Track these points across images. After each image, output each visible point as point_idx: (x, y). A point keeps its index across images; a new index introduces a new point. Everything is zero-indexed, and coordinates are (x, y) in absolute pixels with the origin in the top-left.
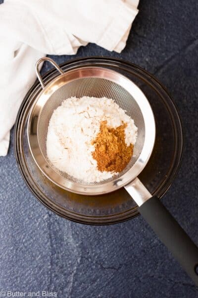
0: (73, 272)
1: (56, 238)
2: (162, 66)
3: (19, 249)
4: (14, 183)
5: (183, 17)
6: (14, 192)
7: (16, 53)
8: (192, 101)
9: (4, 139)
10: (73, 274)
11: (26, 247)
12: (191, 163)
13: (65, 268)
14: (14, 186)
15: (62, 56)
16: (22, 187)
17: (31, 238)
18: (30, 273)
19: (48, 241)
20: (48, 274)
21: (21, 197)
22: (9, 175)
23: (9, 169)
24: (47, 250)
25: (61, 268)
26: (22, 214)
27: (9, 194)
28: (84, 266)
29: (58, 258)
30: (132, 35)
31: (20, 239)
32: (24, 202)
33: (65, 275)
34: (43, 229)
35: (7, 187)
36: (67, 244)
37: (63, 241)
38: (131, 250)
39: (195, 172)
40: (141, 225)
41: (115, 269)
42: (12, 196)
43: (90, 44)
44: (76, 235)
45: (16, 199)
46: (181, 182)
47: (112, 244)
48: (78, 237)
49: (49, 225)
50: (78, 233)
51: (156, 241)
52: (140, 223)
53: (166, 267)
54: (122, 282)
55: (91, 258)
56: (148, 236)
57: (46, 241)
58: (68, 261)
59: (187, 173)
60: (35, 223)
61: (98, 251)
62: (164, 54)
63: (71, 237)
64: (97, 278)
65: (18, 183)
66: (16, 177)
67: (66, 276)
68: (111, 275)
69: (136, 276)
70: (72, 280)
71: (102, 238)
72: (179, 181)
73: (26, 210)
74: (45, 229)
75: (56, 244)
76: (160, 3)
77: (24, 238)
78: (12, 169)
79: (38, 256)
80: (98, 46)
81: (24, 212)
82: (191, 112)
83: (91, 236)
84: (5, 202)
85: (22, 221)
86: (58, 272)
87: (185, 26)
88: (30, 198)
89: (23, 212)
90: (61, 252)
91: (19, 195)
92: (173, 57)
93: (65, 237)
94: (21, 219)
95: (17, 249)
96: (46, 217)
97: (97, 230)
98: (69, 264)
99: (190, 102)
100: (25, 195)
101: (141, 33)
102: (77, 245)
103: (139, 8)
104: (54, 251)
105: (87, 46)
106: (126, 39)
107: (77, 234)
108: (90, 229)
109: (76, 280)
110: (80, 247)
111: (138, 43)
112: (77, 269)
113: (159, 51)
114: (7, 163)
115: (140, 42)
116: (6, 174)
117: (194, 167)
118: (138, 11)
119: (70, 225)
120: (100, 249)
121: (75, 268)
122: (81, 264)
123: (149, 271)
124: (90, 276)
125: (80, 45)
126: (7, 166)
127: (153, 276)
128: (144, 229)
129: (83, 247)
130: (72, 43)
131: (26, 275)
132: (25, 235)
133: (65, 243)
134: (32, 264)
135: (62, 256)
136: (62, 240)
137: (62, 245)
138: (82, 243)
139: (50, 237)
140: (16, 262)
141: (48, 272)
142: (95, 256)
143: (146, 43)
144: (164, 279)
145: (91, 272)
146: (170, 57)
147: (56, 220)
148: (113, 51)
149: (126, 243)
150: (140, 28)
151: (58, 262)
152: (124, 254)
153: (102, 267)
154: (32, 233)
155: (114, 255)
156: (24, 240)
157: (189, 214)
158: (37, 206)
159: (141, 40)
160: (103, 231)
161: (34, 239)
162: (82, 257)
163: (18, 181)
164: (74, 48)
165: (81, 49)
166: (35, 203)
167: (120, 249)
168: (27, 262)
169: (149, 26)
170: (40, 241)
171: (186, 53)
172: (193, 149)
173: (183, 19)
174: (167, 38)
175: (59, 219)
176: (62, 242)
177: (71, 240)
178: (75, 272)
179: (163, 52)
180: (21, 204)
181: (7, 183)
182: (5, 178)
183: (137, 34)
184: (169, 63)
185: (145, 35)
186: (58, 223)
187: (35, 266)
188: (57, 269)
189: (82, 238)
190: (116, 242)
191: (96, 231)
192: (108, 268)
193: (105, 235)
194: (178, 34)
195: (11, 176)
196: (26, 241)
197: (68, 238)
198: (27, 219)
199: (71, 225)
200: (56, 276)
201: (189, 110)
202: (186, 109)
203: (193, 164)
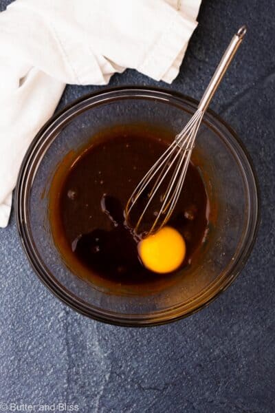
0: (98, 393)
1: (75, 345)
2: (230, 104)
3: (23, 360)
4: (17, 265)
5: (262, 34)
6: (17, 278)
7: (22, 81)
8: (272, 154)
9: (4, 203)
10: (98, 397)
11: (32, 357)
12: (270, 242)
13: (87, 388)
14: (17, 270)
15: (88, 86)
17: (40, 344)
18: (38, 394)
19: (64, 349)
20: (63, 396)
21: (27, 286)
22: (9, 254)
23: (10, 246)
24: (62, 362)
25: (82, 387)
26: (27, 310)
27: (10, 281)
28: (114, 385)
29: (77, 373)
30: (189, 59)
31: (24, 346)
32: (31, 293)
33: (87, 397)
34: (57, 332)
35: (8, 272)
36: (91, 354)
37: (86, 349)
38: (182, 364)
40: (196, 329)
41: (158, 390)
42: (13, 285)
43: (128, 70)
44: (103, 341)
45: (20, 288)
47: (155, 354)
48: (107, 344)
49: (66, 327)
50: (107, 338)
51: (217, 352)
52: (196, 325)
53: (231, 390)
54: (168, 408)
55: (124, 374)
56: (206, 345)
57: (61, 348)
58: (93, 377)
59: (264, 256)
60: (46, 323)
61: (135, 365)
62: (233, 87)
63: (97, 343)
64: (134, 402)
66: (19, 258)
67: (89, 399)
68: (152, 399)
69: (188, 401)
70: (97, 405)
71: (141, 346)
73: (34, 305)
74: (60, 333)
75: (76, 352)
76: (230, 14)
77: (29, 344)
78: (15, 247)
79: (49, 370)
80: (140, 73)
81: (31, 308)
82: (270, 170)
83: (125, 342)
84: (4, 292)
85: (28, 320)
86: (77, 392)
87: (265, 47)
88: (39, 288)
89: (29, 307)
90: (83, 365)
91: (24, 283)
92: (246, 91)
93: (88, 344)
94: (26, 317)
95: (19, 360)
96: (61, 315)
97: (135, 334)
98: (94, 381)
99: (270, 155)
100: (32, 283)
101: (201, 56)
102: (106, 355)
103: (198, 19)
104: (72, 364)
105: (124, 73)
106: (180, 63)
107: (105, 339)
108: (124, 333)
109: (103, 405)
110: (110, 359)
111: (197, 71)
112: (105, 389)
113: (226, 82)
114: (8, 238)
115: (200, 69)
116: (6, 252)
118: (197, 23)
119: (95, 327)
120: (138, 362)
121: (102, 387)
122: (110, 382)
123: (207, 393)
124: (122, 399)
125: (113, 71)
126: (7, 243)
127: (212, 402)
128: (200, 334)
129: (113, 359)
130: (102, 68)
131: (33, 396)
132: (32, 339)
133: (89, 352)
134: (40, 381)
135: (84, 371)
136: (84, 347)
137: (83, 355)
138: (112, 353)
139: (67, 344)
140: (19, 377)
141: (63, 393)
142: (130, 371)
143: (208, 71)
144: (227, 406)
145: (124, 393)
146: (242, 91)
147: (76, 320)
148: (161, 81)
149: (174, 353)
150: (200, 49)
151: (77, 379)
152: (172, 369)
153: (140, 387)
154: (41, 337)
155: (157, 370)
156: (30, 347)
157: (265, 314)
158: (50, 300)
159: (201, 67)
160: (142, 335)
161: (45, 345)
162: (112, 373)
164: (105, 75)
165: (115, 77)
166: (47, 296)
167: (167, 362)
168: (33, 378)
169: (214, 46)
170: (53, 349)
171: (265, 86)
173: (262, 37)
174: (239, 63)
175: (80, 318)
176: (84, 351)
177: (97, 349)
178: (101, 393)
179: (232, 84)
180: (26, 295)
181: (7, 266)
182: (4, 258)
183: (195, 58)
184: (241, 100)
185: (207, 60)
186: (79, 324)
187: (45, 384)
188: (76, 388)
189: (112, 346)
190: (160, 352)
191: (133, 336)
192: (148, 389)
193: (145, 342)
194: (254, 58)
195: (13, 256)
196: (33, 349)
197: (92, 345)
198: (35, 317)
199: (97, 327)
200: (74, 398)
201: (267, 167)
202: (264, 165)
203: (272, 243)
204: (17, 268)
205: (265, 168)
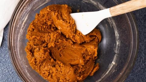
6: (4, 75)
8: (143, 15)
12: (140, 61)
14: (4, 71)
16: (11, 73)
21: (10, 80)
39: (142, 68)
45: (5, 81)
46: (132, 75)
59: (137, 69)
65: (8, 69)
72: (130, 75)
78: (4, 58)
82: (142, 23)
91: (8, 78)
117: (142, 64)
163: (8, 67)
172: (142, 51)
201: (140, 22)
202: (138, 20)
203: (141, 62)
204: (5, 70)
205: (139, 22)
